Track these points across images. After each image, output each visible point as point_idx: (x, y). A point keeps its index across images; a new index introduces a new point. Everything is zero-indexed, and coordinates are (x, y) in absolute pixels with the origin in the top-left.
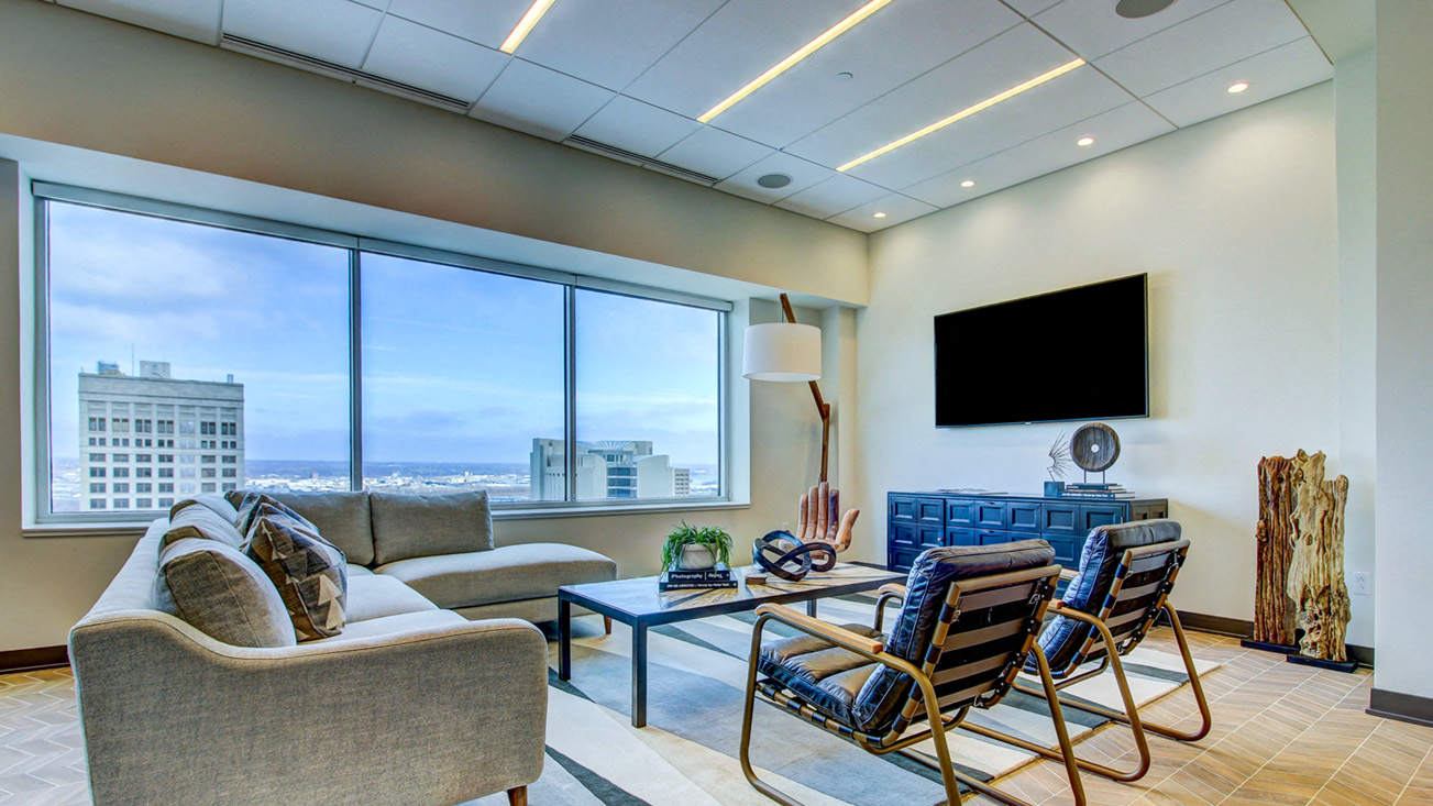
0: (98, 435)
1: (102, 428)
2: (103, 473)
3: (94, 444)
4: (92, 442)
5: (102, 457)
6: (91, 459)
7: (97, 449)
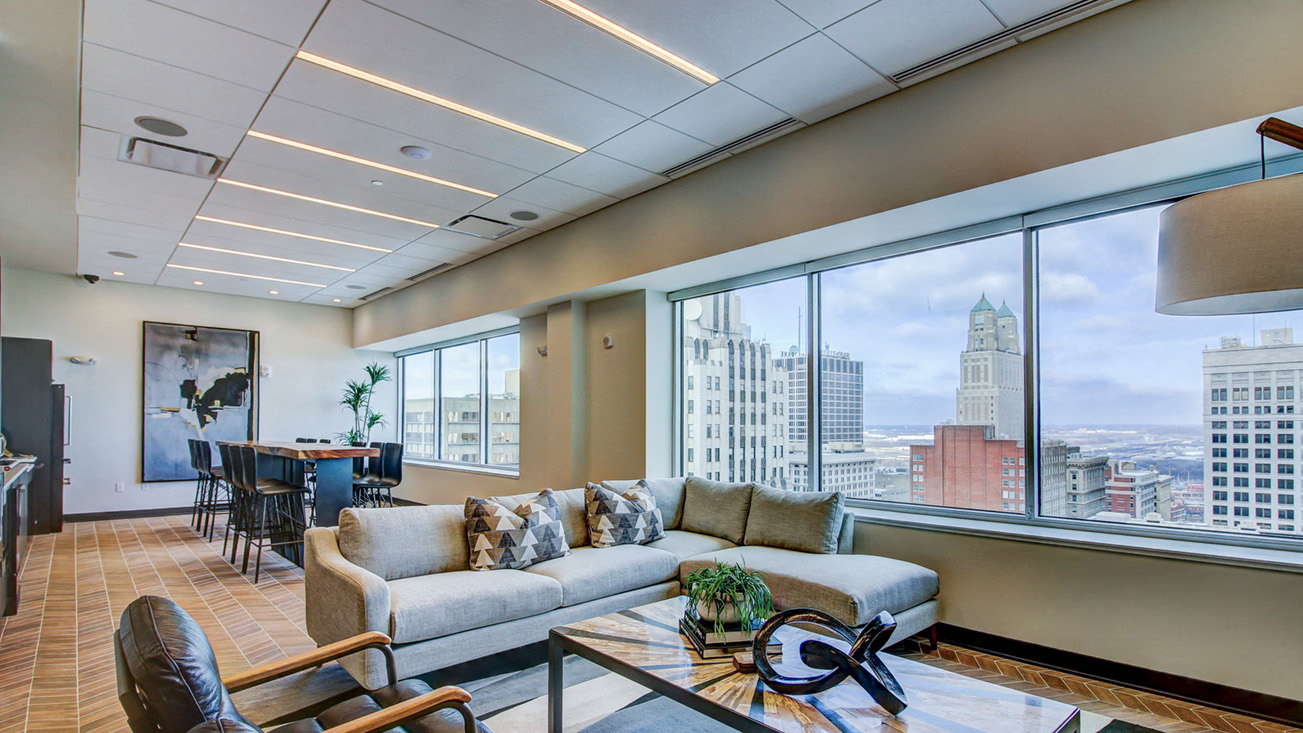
0: (1219, 404)
1: (1224, 398)
2: (1224, 439)
3: (1217, 413)
4: (1215, 410)
5: (1223, 424)
6: (1213, 427)
7: (1219, 418)
